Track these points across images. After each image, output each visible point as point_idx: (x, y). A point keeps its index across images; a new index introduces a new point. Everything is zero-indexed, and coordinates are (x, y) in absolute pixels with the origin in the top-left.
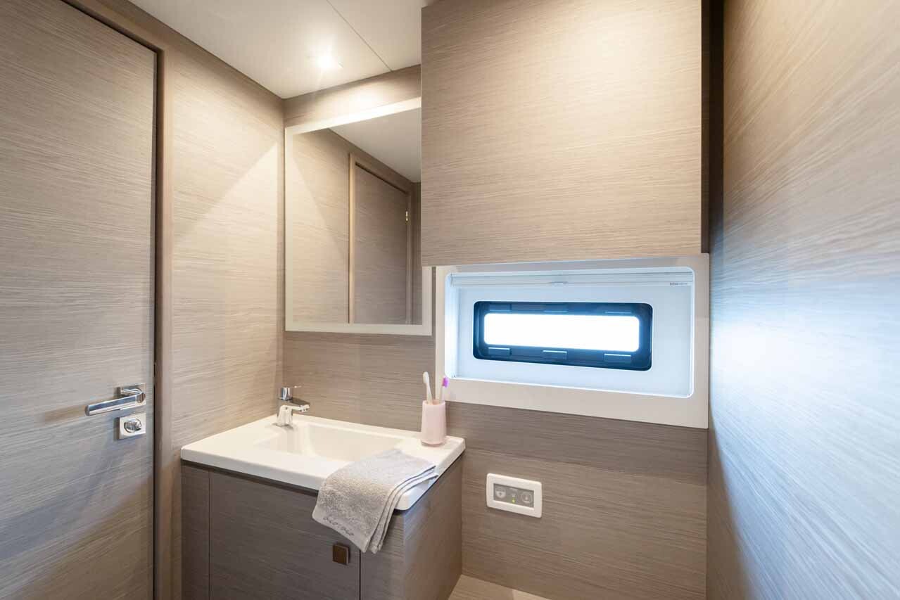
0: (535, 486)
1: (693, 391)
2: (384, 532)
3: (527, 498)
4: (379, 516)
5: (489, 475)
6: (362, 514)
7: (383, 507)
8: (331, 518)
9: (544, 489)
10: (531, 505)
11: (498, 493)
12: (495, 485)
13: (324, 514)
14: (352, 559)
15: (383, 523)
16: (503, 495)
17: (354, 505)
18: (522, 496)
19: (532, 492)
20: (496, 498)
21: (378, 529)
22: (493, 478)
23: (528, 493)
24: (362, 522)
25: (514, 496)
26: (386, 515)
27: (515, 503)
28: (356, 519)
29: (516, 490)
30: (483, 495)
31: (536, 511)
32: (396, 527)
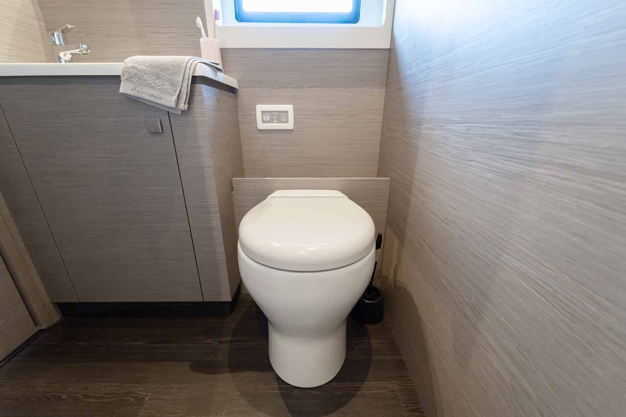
0: (289, 108)
1: (384, 21)
2: (187, 93)
3: (284, 118)
4: (181, 78)
5: (258, 106)
6: (166, 79)
7: (183, 71)
8: (137, 89)
9: (295, 109)
10: (287, 122)
11: (264, 117)
12: (262, 112)
13: (131, 86)
14: (165, 130)
15: (185, 84)
16: (268, 118)
17: (157, 74)
18: (280, 116)
19: (287, 112)
20: (264, 122)
21: (182, 89)
22: (260, 108)
23: (285, 114)
24: (167, 86)
25: (275, 118)
26: (186, 77)
27: (276, 123)
28: (163, 85)
29: (276, 113)
30: (255, 122)
31: (290, 125)
32: (196, 94)
